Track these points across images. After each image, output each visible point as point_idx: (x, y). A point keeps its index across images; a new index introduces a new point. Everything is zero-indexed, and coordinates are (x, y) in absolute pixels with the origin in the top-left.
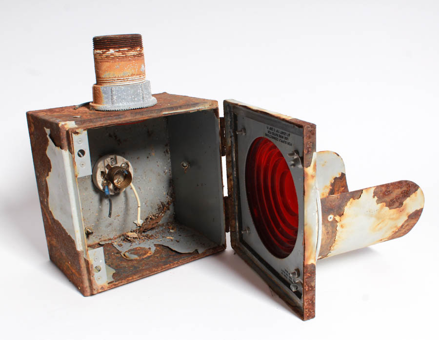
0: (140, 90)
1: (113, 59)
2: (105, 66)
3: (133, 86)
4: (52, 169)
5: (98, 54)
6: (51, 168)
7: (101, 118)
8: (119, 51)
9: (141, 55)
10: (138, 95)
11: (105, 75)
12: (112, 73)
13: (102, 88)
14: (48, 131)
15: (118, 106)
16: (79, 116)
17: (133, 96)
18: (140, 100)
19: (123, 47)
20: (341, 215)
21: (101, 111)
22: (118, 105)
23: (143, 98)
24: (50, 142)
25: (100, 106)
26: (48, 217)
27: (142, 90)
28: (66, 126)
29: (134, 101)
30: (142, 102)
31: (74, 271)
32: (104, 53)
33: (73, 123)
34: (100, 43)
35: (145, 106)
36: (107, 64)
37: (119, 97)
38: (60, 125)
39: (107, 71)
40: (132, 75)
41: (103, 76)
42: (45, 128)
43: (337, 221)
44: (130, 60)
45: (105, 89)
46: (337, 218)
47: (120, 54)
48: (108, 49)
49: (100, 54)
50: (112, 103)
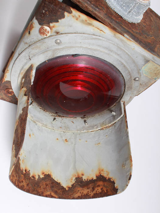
0: (133, 5)
10: (128, 6)
17: (124, 4)
18: (126, 11)
23: (130, 12)
27: (134, 7)
30: (126, 13)
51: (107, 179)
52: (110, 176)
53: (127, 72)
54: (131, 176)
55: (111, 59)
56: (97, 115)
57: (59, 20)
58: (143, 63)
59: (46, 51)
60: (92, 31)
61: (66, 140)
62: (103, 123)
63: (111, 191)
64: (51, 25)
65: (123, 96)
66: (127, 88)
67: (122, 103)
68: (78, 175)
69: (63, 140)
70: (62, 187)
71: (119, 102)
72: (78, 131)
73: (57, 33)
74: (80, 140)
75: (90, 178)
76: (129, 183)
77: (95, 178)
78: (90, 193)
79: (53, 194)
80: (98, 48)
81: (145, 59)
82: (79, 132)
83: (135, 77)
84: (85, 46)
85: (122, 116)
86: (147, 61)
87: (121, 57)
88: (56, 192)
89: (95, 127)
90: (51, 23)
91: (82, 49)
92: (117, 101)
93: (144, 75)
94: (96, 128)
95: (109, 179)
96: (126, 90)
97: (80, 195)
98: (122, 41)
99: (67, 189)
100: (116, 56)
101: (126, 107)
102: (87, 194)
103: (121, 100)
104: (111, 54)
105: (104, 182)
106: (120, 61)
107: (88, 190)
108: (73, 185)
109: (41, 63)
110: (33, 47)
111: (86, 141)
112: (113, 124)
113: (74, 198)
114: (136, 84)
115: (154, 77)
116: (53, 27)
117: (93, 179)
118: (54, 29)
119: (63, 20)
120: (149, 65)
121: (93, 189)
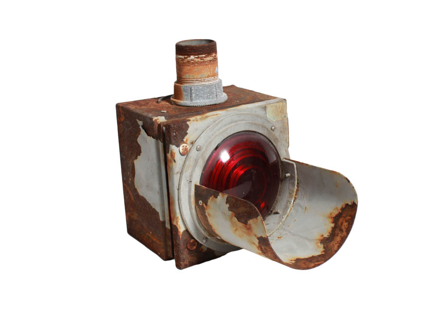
0: (214, 89)
1: (193, 63)
2: (186, 69)
3: (208, 86)
4: (141, 154)
5: (181, 58)
6: (141, 152)
7: (184, 114)
8: (199, 57)
9: (215, 59)
10: (212, 93)
11: (186, 76)
12: (191, 75)
13: (183, 86)
14: (140, 123)
15: (196, 103)
16: (165, 111)
17: (209, 94)
18: (214, 97)
19: (202, 54)
20: (206, 204)
21: (181, 106)
22: (196, 101)
23: (216, 96)
24: (143, 132)
25: (181, 102)
26: (131, 194)
27: (216, 89)
28: (158, 121)
29: (209, 99)
30: (215, 99)
31: (154, 240)
32: (185, 58)
33: (163, 117)
34: (182, 50)
35: (218, 102)
36: (188, 68)
37: (197, 95)
38: (154, 120)
39: (188, 73)
40: (208, 77)
41: (184, 77)
42: (137, 120)
43: (204, 208)
44: (207, 65)
45: (185, 88)
47: (199, 60)
48: (189, 56)
49: (182, 59)
50: (191, 100)
51: (340, 211)
52: (340, 207)
53: (261, 127)
54: (346, 179)
55: (241, 127)
56: (278, 197)
57: (187, 132)
58: (264, 112)
59: (197, 162)
60: (212, 120)
61: (279, 237)
62: (290, 194)
63: (352, 211)
64: (185, 140)
65: (279, 153)
66: (274, 141)
67: (285, 160)
68: (319, 240)
69: (276, 240)
70: (318, 256)
71: (282, 162)
72: (279, 223)
73: (192, 143)
74: (289, 226)
75: (330, 229)
76: (351, 184)
77: (333, 225)
78: (343, 236)
79: (317, 263)
80: (227, 127)
81: (262, 108)
82: (281, 223)
83: (270, 127)
84: (217, 133)
85: (295, 166)
86: (265, 108)
87: (246, 120)
88: (318, 261)
89: (288, 204)
90: (184, 138)
91: (217, 137)
92: (280, 164)
93: (274, 121)
94: (290, 204)
95: (342, 209)
96: (275, 145)
97: (338, 245)
98: (235, 110)
99: (323, 253)
100: (243, 122)
101: (291, 159)
102: (341, 239)
103: (280, 159)
104: (238, 123)
105: (341, 216)
106: (248, 123)
107: (339, 236)
108: (324, 247)
109: (200, 177)
110: (185, 169)
111: (295, 220)
112: (298, 183)
113: (336, 251)
114: (277, 134)
115: (283, 116)
116: (187, 140)
117: (332, 227)
118: (189, 142)
119: (189, 129)
120: (269, 109)
121: (341, 230)
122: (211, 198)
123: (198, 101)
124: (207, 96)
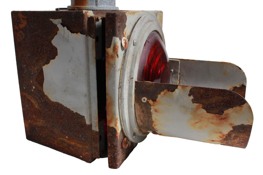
4: (57, 57)
14: (58, 21)
20: (154, 100)
22: (101, 6)
25: (87, 7)
26: (34, 103)
28: (88, 14)
31: (73, 143)
38: (84, 12)
42: (51, 20)
43: (150, 104)
46: (151, 102)
50: (97, 5)
54: (238, 67)
57: (126, 24)
73: (128, 37)
76: (242, 71)
84: (146, 29)
86: (156, 15)
90: (124, 31)
109: (137, 73)
116: (125, 34)
120: (158, 17)
122: (162, 93)
123: (103, 6)
124: (110, 3)
